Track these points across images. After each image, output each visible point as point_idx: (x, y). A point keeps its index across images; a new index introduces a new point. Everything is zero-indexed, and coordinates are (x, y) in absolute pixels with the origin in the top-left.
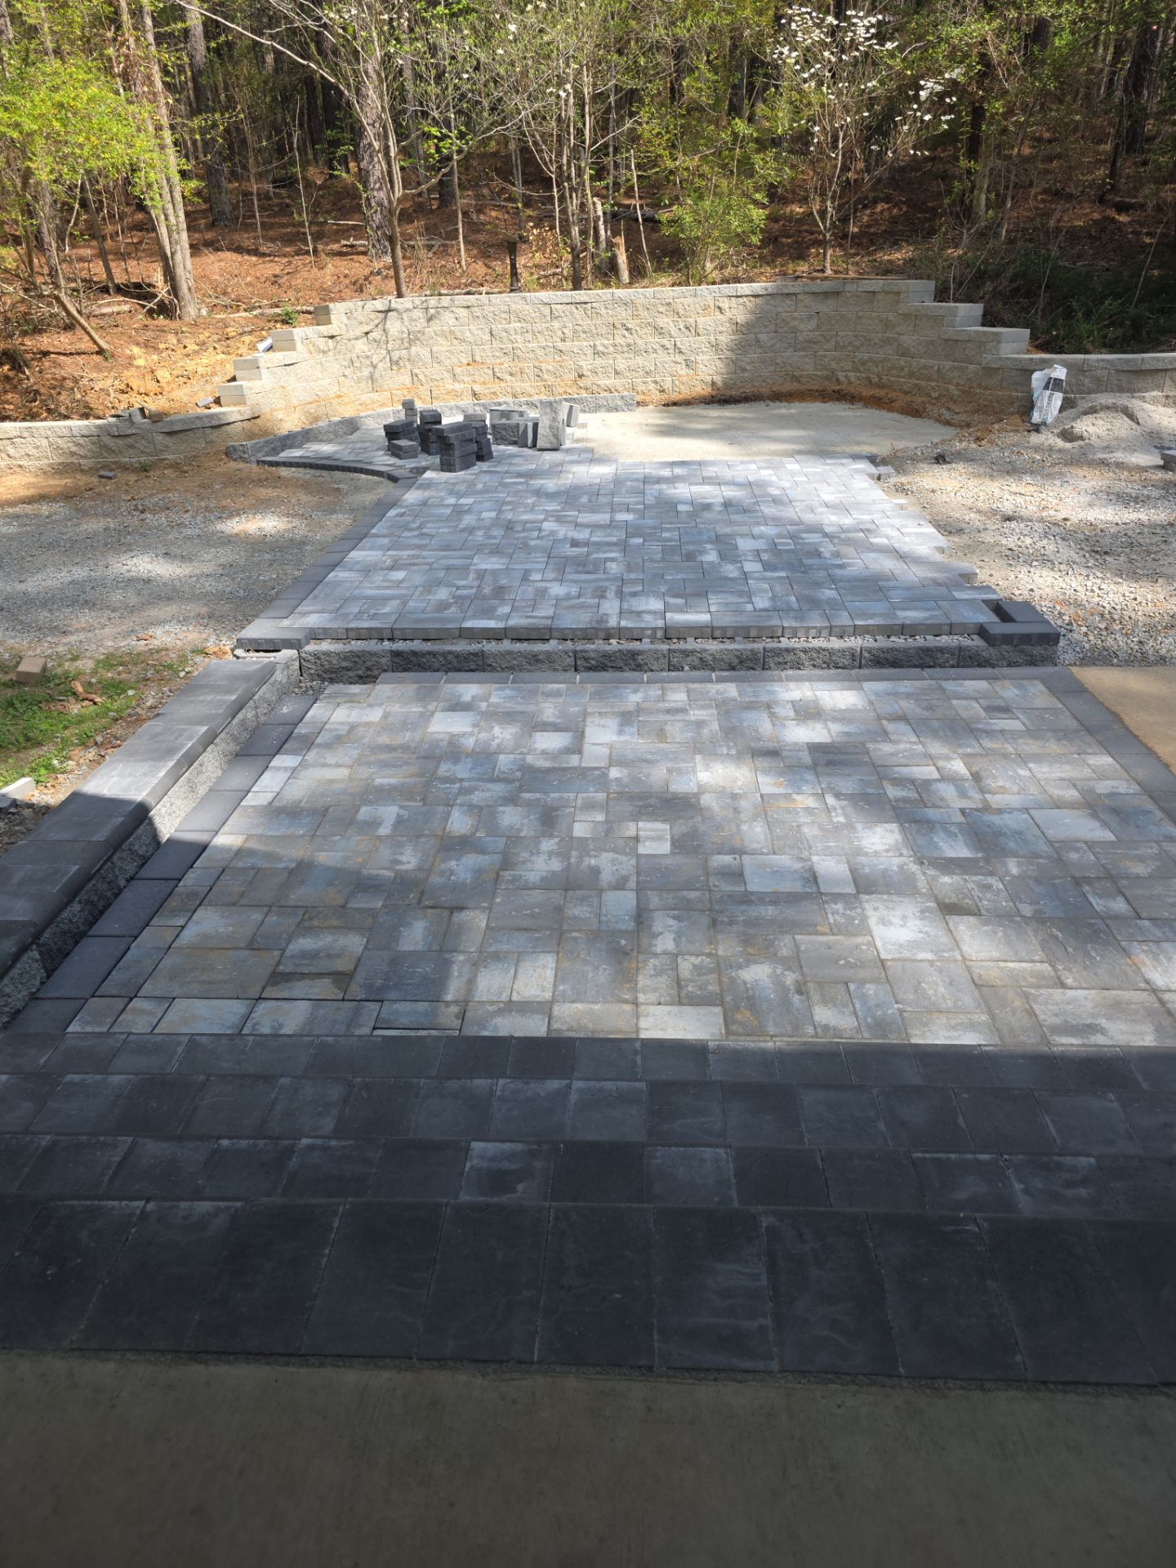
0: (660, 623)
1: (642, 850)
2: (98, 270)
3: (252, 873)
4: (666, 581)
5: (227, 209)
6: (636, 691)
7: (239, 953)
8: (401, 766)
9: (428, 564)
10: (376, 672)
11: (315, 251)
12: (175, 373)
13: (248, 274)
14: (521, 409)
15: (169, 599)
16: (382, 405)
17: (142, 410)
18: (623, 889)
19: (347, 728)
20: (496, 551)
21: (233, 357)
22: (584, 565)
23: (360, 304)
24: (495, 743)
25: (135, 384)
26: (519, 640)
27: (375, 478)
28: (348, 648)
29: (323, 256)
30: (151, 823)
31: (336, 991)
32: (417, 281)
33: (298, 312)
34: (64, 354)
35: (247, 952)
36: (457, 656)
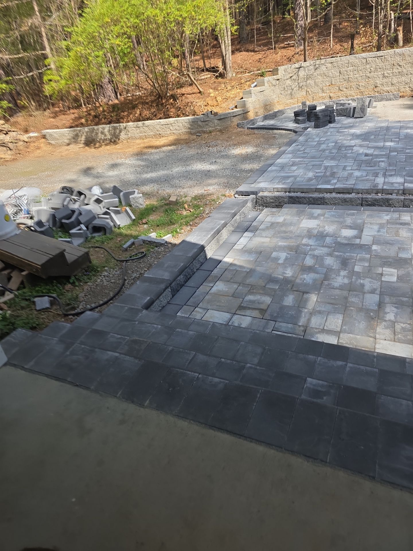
0: (402, 187)
1: (383, 279)
2: (201, 64)
3: (235, 272)
4: (406, 170)
5: (245, 36)
6: (387, 215)
7: (229, 297)
8: (289, 239)
9: (305, 164)
10: (282, 204)
11: (275, 47)
12: (223, 97)
13: (250, 59)
14: (349, 102)
15: (215, 177)
16: (294, 104)
17: (211, 112)
18: (374, 293)
19: (270, 224)
20: (333, 158)
21: (243, 90)
22: (370, 164)
23: (290, 66)
24: (325, 233)
25: (210, 103)
26: (339, 193)
27: (289, 132)
28: (273, 195)
29: (277, 49)
30: (205, 252)
31: (260, 315)
32: (312, 55)
33: (267, 72)
34: (189, 94)
35: (232, 298)
36: (313, 198)
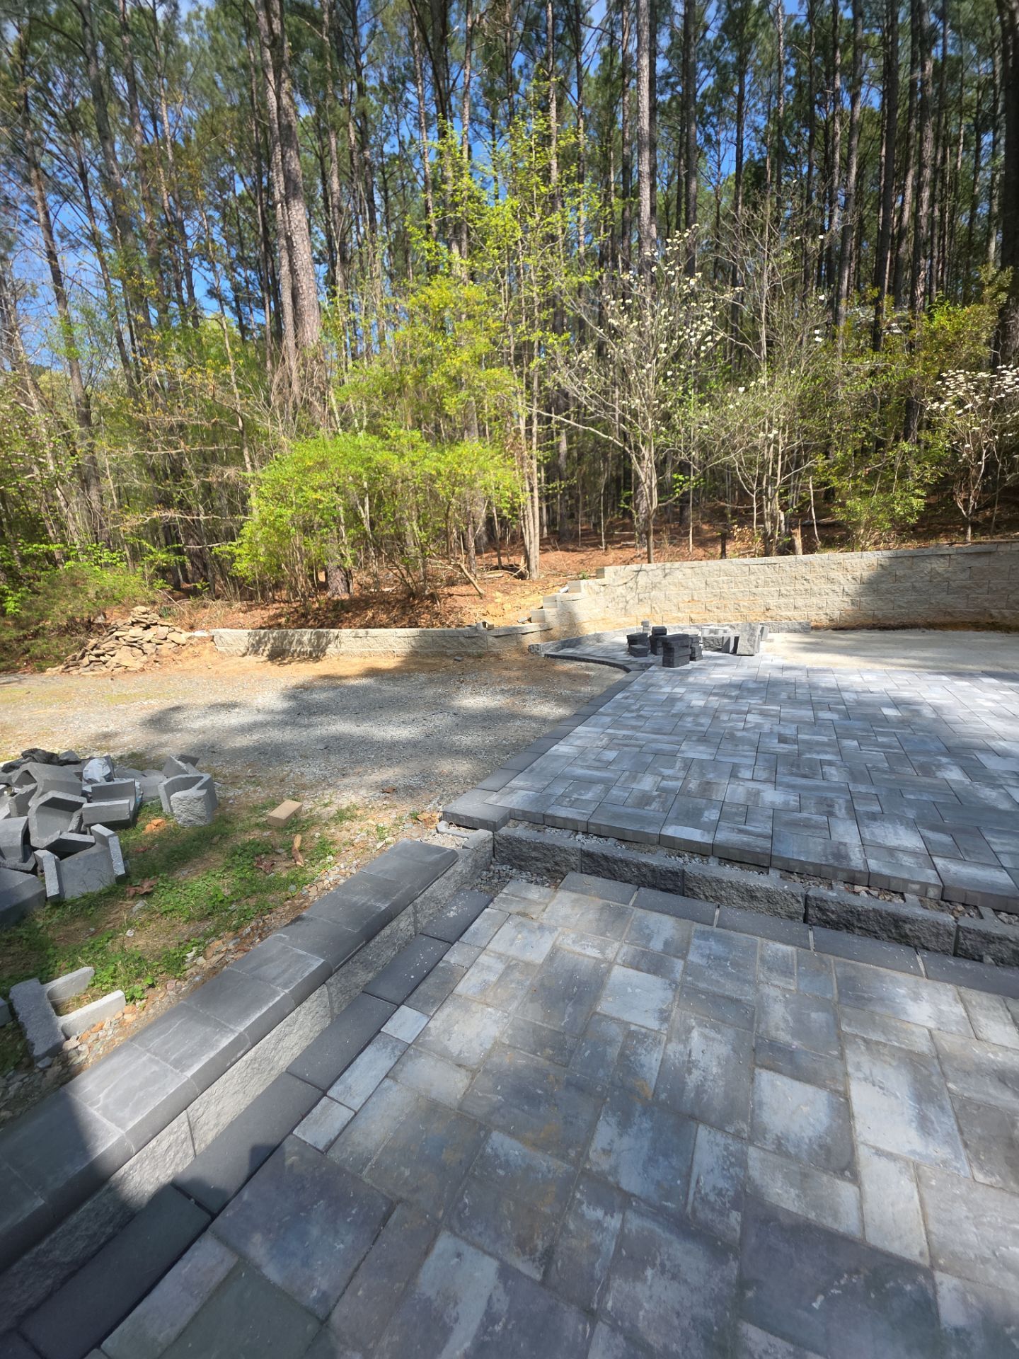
9: (639, 746)
20: (703, 740)
22: (798, 767)
26: (729, 862)
36: (653, 870)
